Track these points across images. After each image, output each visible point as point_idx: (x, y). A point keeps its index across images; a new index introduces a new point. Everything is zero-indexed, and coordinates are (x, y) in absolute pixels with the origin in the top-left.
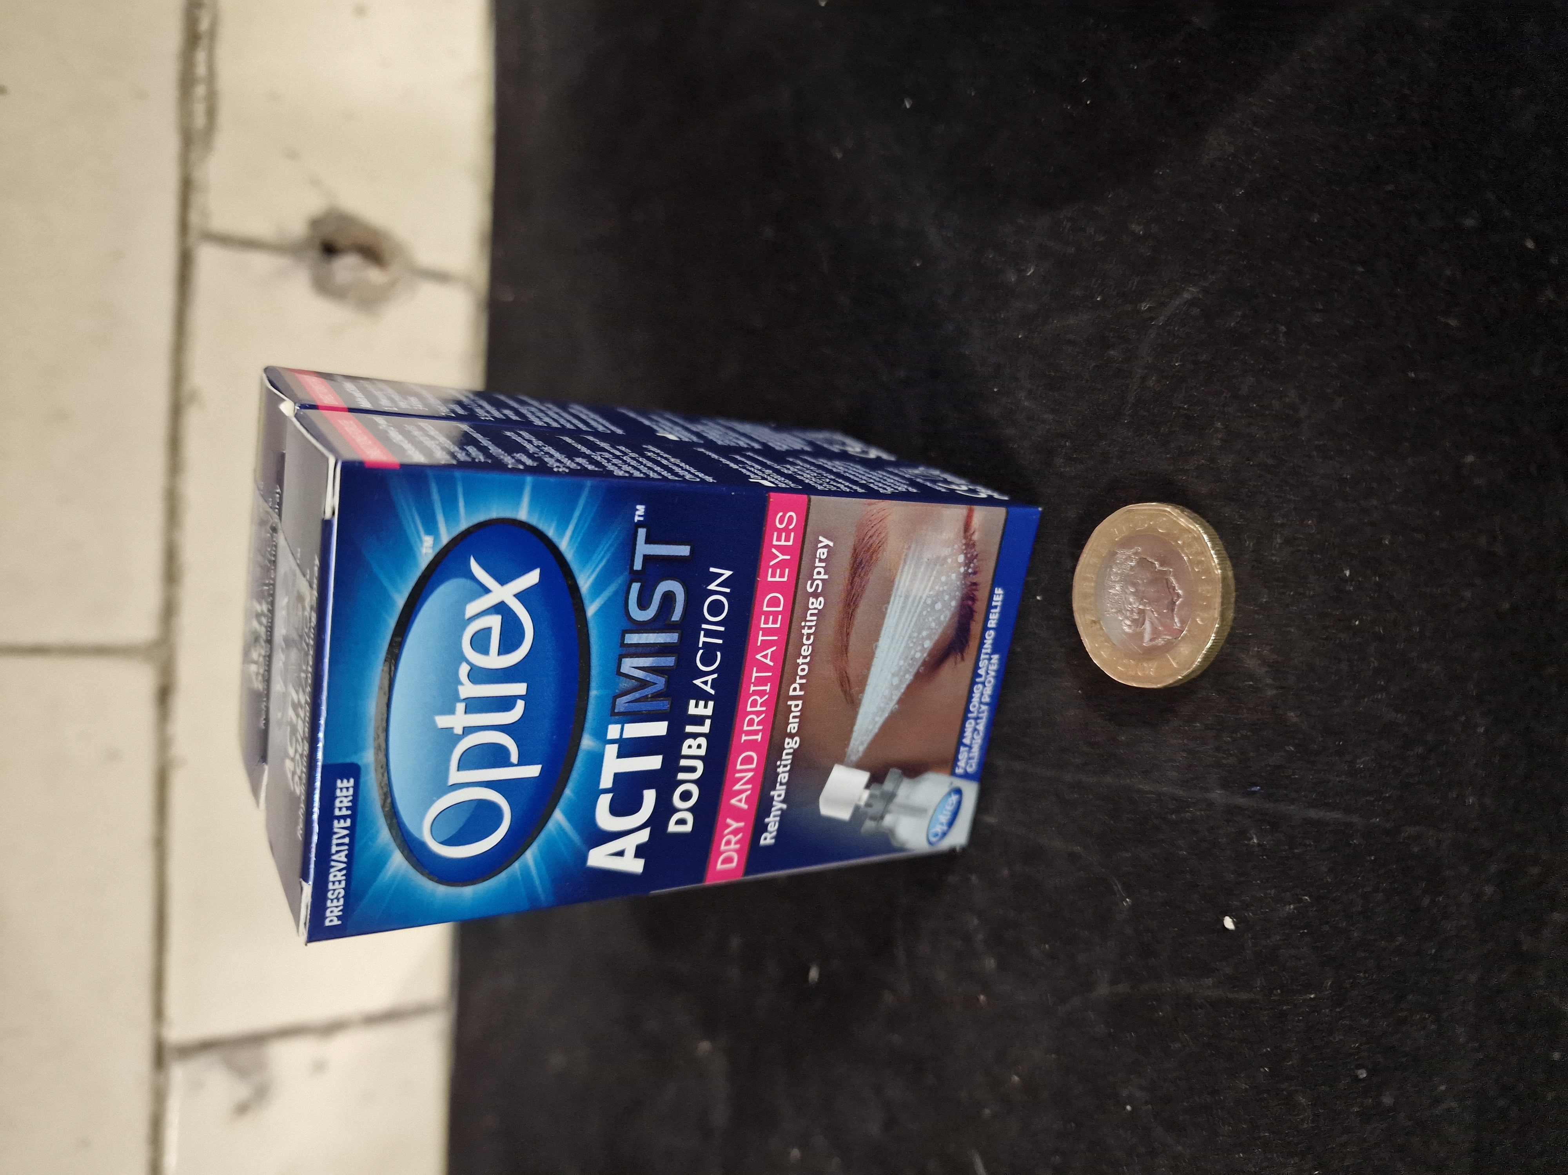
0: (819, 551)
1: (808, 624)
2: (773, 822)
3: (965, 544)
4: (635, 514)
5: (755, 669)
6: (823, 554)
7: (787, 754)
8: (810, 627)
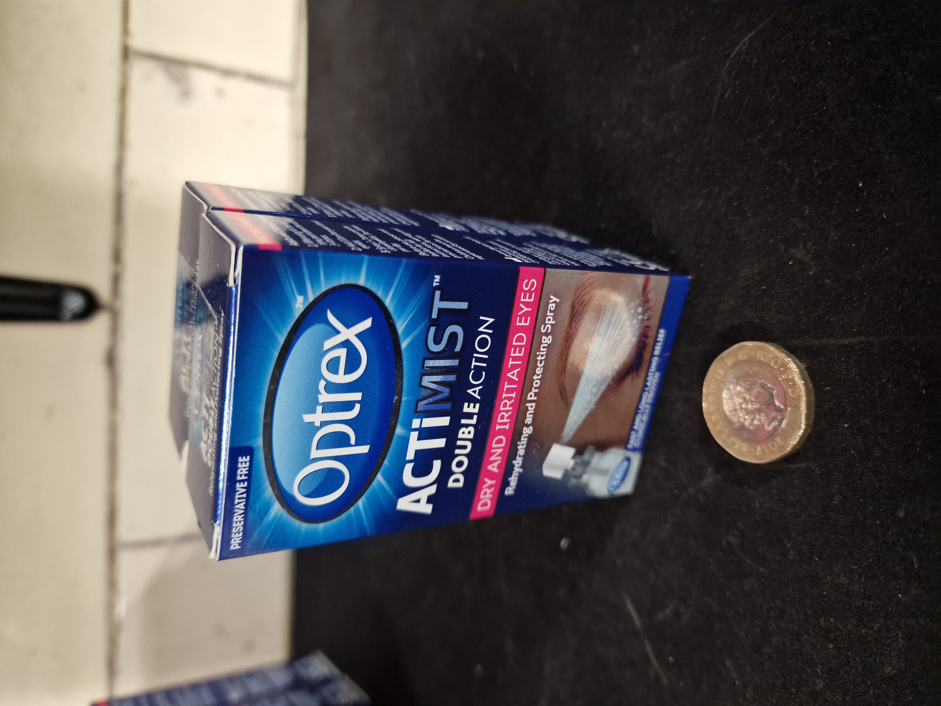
0: (550, 305)
1: (541, 353)
2: (513, 480)
3: (643, 301)
4: (433, 281)
5: (506, 383)
6: (553, 307)
7: (525, 437)
8: (542, 356)
